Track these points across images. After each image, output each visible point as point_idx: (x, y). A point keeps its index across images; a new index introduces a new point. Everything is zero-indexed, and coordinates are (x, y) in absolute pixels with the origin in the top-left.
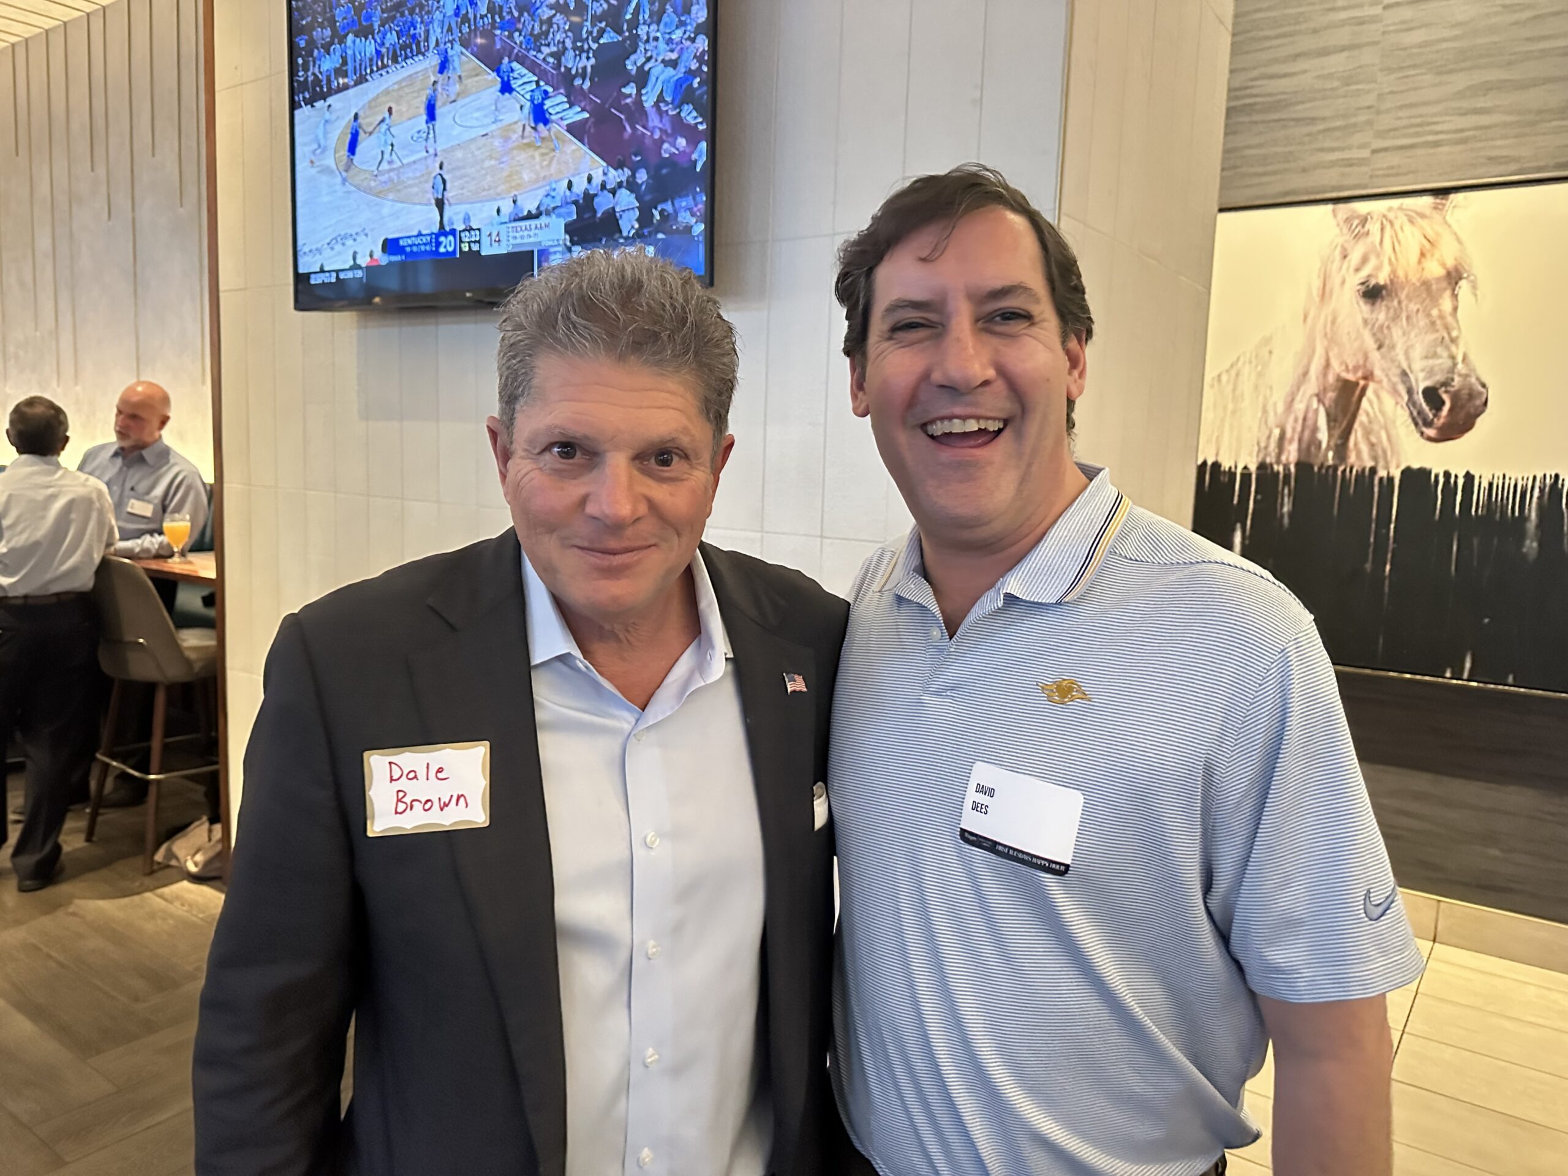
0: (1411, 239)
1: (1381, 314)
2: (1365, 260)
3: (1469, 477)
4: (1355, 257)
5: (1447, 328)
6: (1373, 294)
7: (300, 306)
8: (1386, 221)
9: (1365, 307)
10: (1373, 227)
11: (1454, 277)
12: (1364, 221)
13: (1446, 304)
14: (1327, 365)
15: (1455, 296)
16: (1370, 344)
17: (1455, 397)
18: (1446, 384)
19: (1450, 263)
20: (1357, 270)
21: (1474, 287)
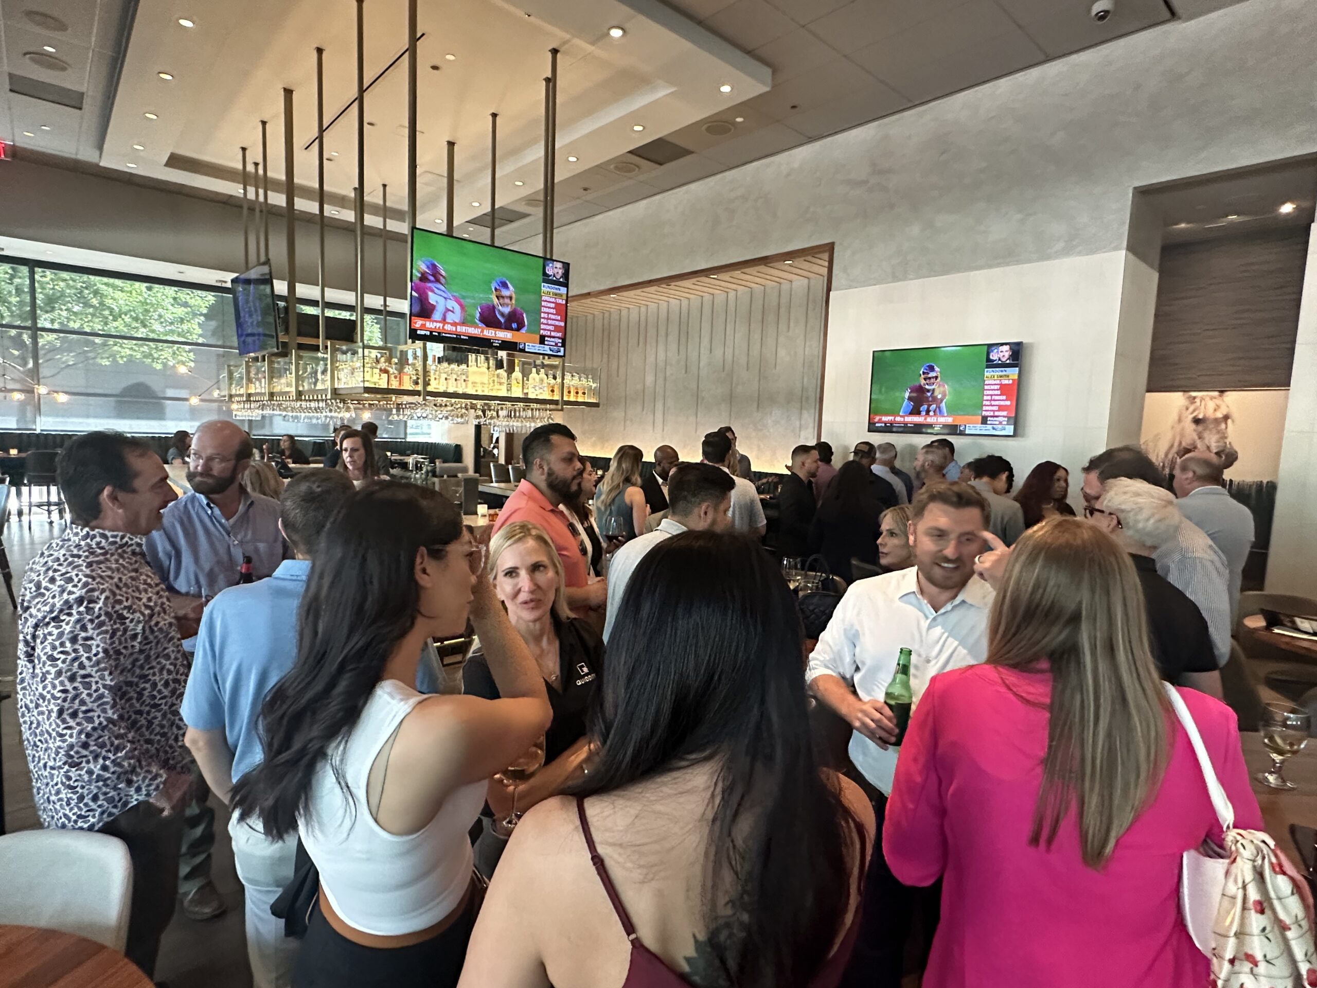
0: (1211, 405)
1: (1200, 428)
2: (1194, 411)
3: (1231, 481)
4: (1191, 409)
5: (1224, 433)
6: (1197, 421)
7: (869, 431)
8: (1202, 399)
9: (1193, 426)
10: (1198, 400)
11: (1226, 418)
12: (1195, 398)
13: (1223, 426)
14: (1180, 443)
15: (1226, 424)
16: (1196, 438)
17: (1227, 456)
18: (1223, 451)
19: (1225, 413)
20: (1192, 413)
21: (1233, 421)
